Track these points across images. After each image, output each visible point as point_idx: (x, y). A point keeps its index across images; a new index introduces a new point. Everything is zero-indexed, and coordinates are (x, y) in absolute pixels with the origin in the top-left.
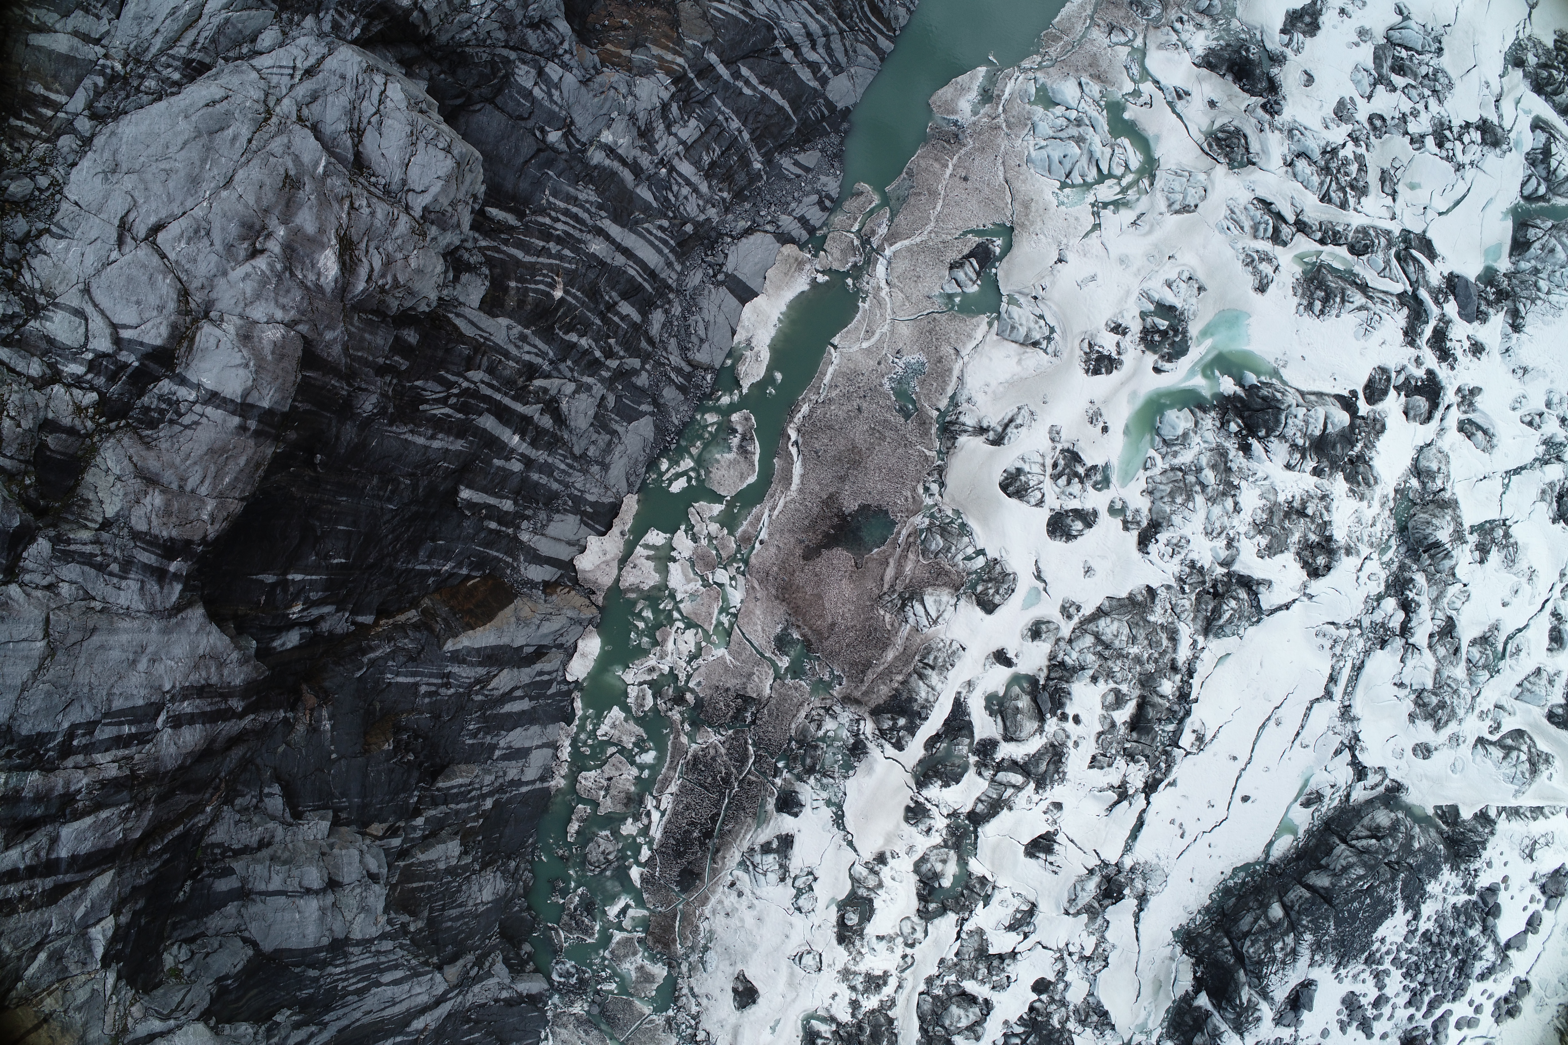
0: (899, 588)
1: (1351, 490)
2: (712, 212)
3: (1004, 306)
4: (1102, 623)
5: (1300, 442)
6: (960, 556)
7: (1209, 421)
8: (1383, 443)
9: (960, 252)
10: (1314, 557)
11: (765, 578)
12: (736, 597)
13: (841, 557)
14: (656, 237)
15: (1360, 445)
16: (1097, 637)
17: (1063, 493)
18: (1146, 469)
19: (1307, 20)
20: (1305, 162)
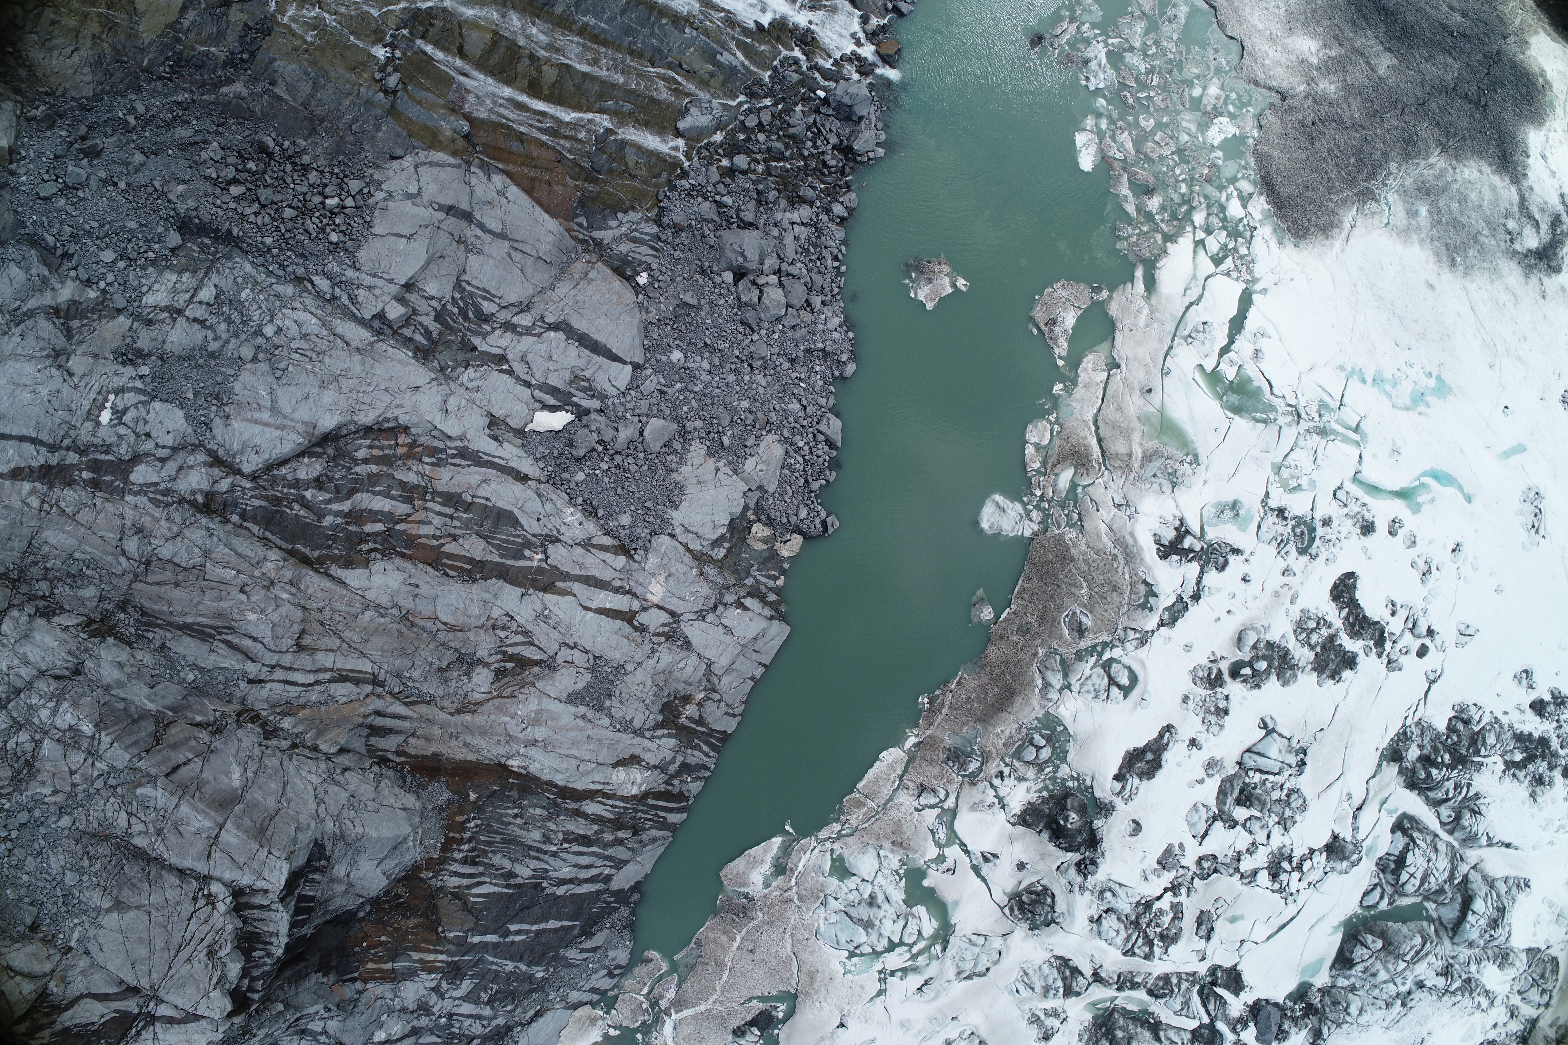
2: (499, 1022)
9: (743, 1019)
19: (1149, 756)
20: (1114, 917)
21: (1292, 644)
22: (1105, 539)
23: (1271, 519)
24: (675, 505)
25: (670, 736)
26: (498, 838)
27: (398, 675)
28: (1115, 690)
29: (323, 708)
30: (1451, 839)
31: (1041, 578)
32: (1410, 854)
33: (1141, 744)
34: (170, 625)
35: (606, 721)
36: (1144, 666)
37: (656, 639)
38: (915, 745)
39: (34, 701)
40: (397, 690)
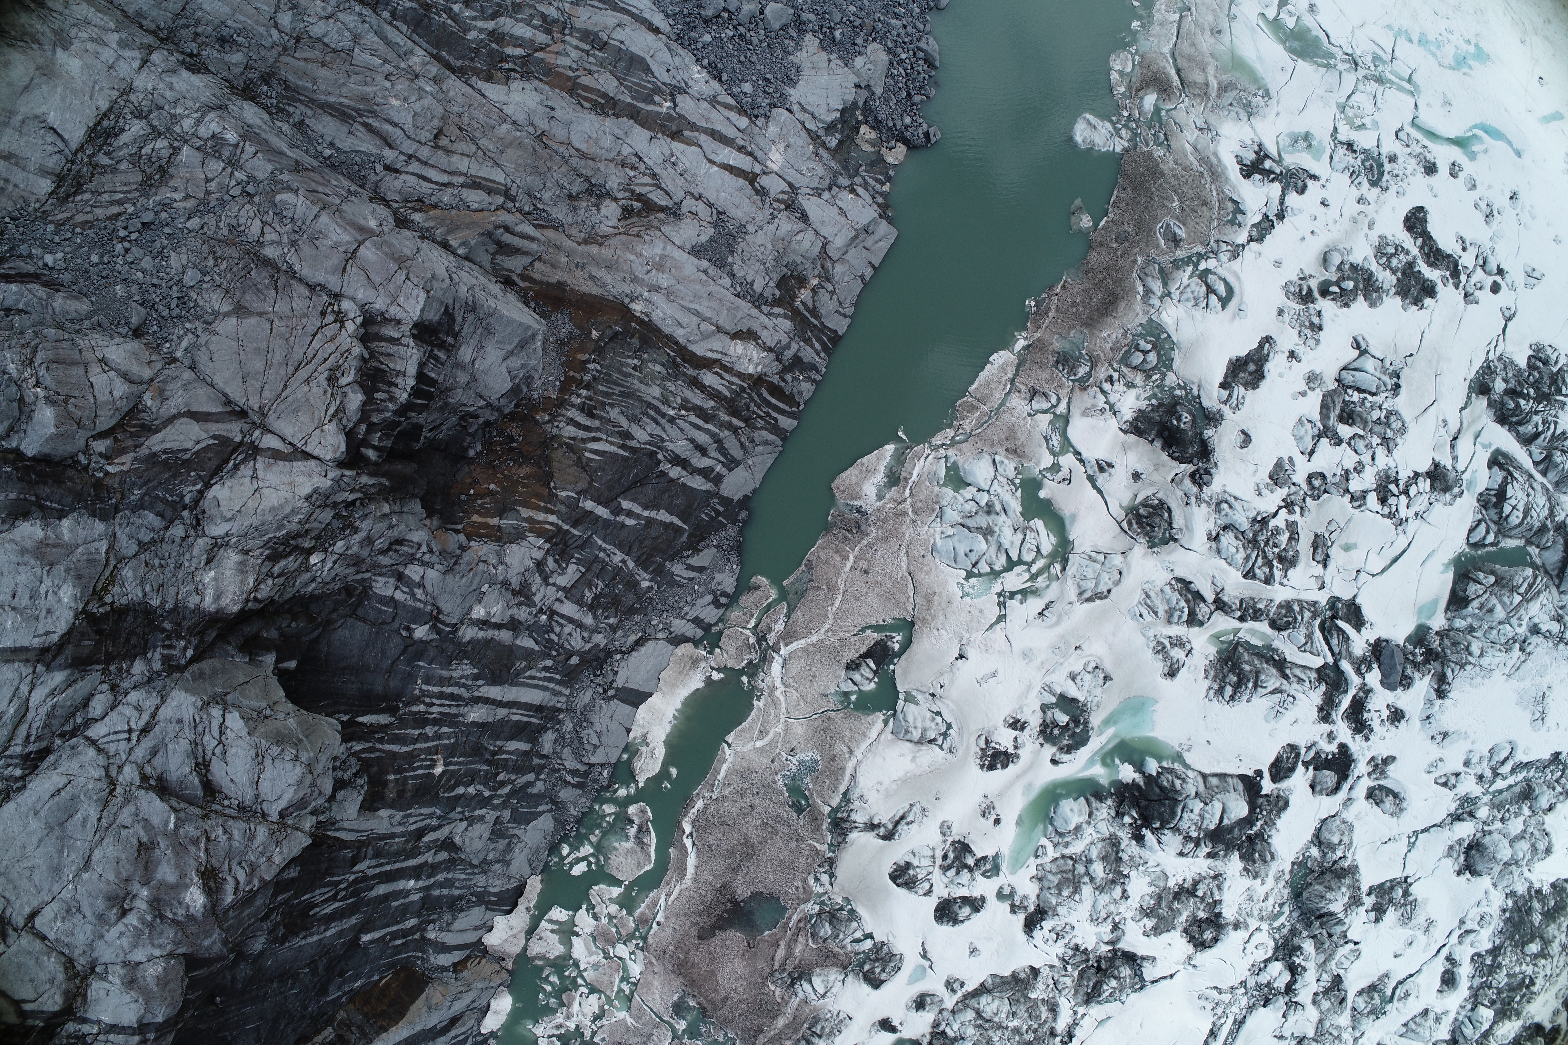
0: (789, 967)
1: (1245, 869)
2: (599, 639)
3: (900, 703)
4: (984, 1000)
5: (1194, 834)
6: (848, 940)
7: (1104, 810)
8: (1284, 821)
9: (857, 651)
10: (1201, 932)
11: (662, 955)
12: (636, 969)
13: (734, 938)
14: (540, 679)
15: (1259, 824)
16: (979, 1013)
17: (952, 882)
18: (1037, 857)
19: (1252, 367)
20: (1232, 535)
21: (1374, 267)
22: (1191, 158)
23: (1342, 151)
24: (792, 83)
25: (786, 317)
26: (617, 390)
27: (530, 194)
28: (1213, 298)
29: (453, 212)
30: (1544, 481)
31: (1134, 189)
32: (1509, 487)
33: (1243, 353)
34: (311, 102)
35: (727, 281)
36: (1238, 278)
37: (776, 205)
38: (1024, 348)
39: (179, 111)
40: (527, 208)
